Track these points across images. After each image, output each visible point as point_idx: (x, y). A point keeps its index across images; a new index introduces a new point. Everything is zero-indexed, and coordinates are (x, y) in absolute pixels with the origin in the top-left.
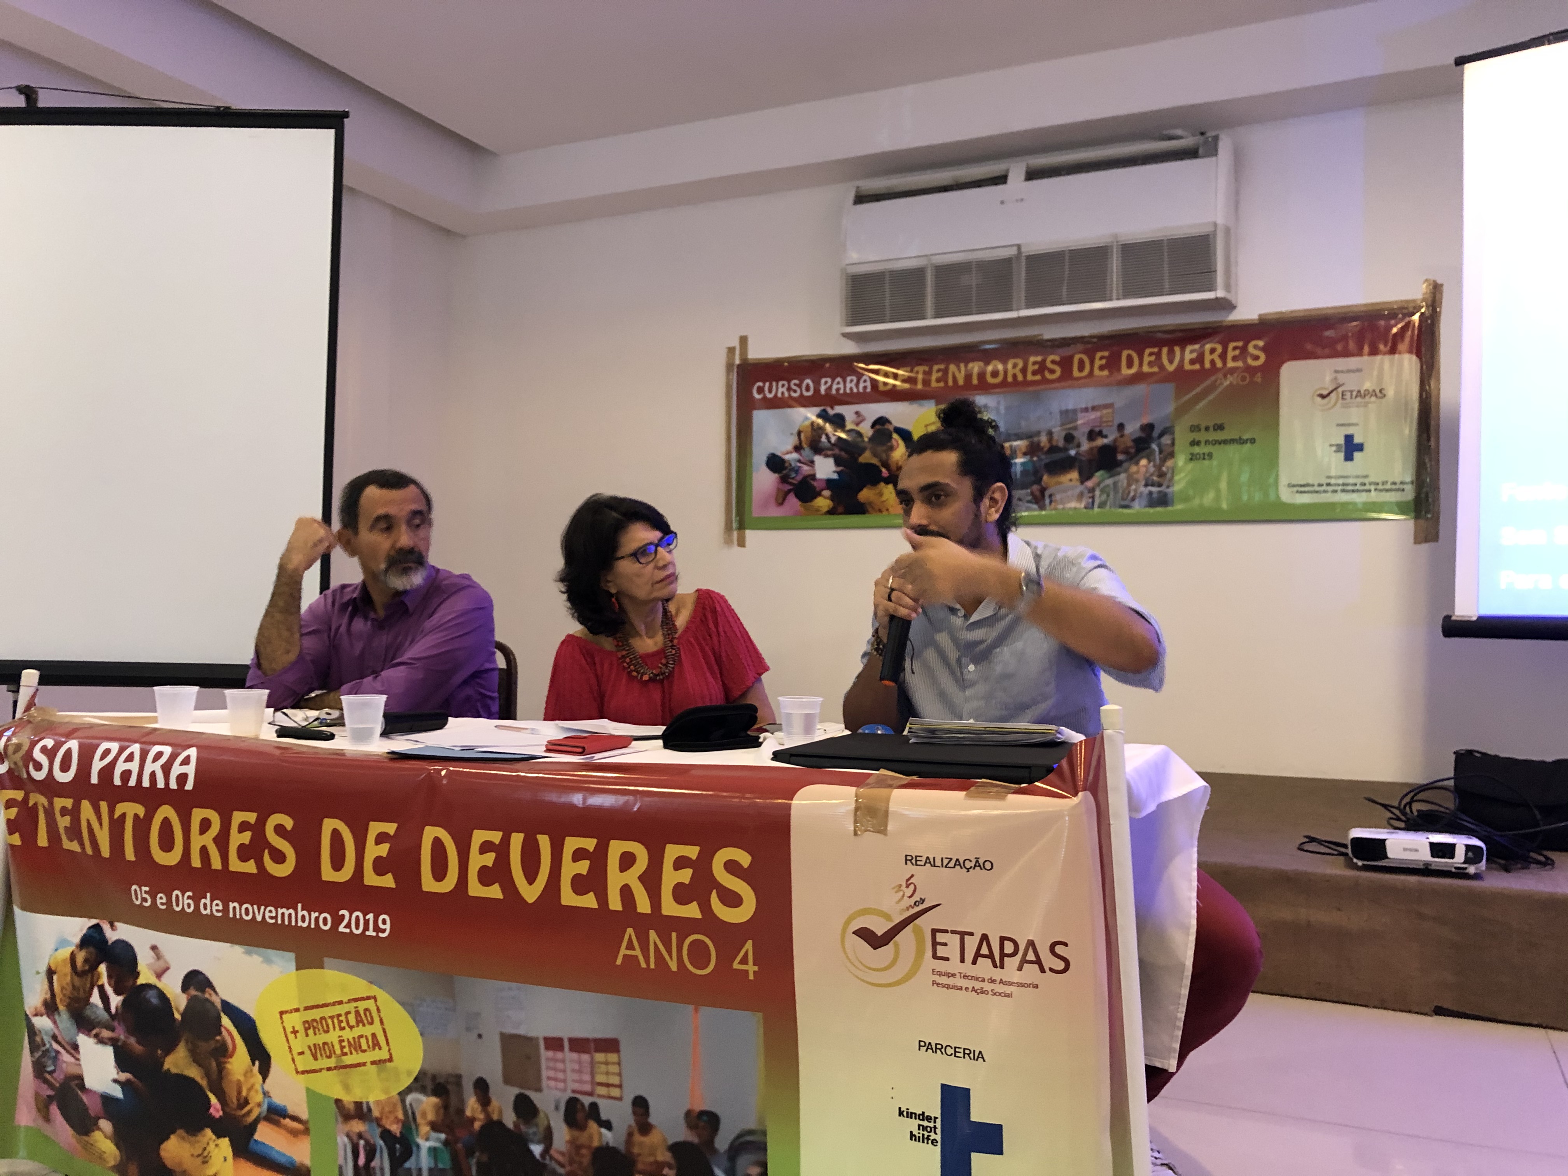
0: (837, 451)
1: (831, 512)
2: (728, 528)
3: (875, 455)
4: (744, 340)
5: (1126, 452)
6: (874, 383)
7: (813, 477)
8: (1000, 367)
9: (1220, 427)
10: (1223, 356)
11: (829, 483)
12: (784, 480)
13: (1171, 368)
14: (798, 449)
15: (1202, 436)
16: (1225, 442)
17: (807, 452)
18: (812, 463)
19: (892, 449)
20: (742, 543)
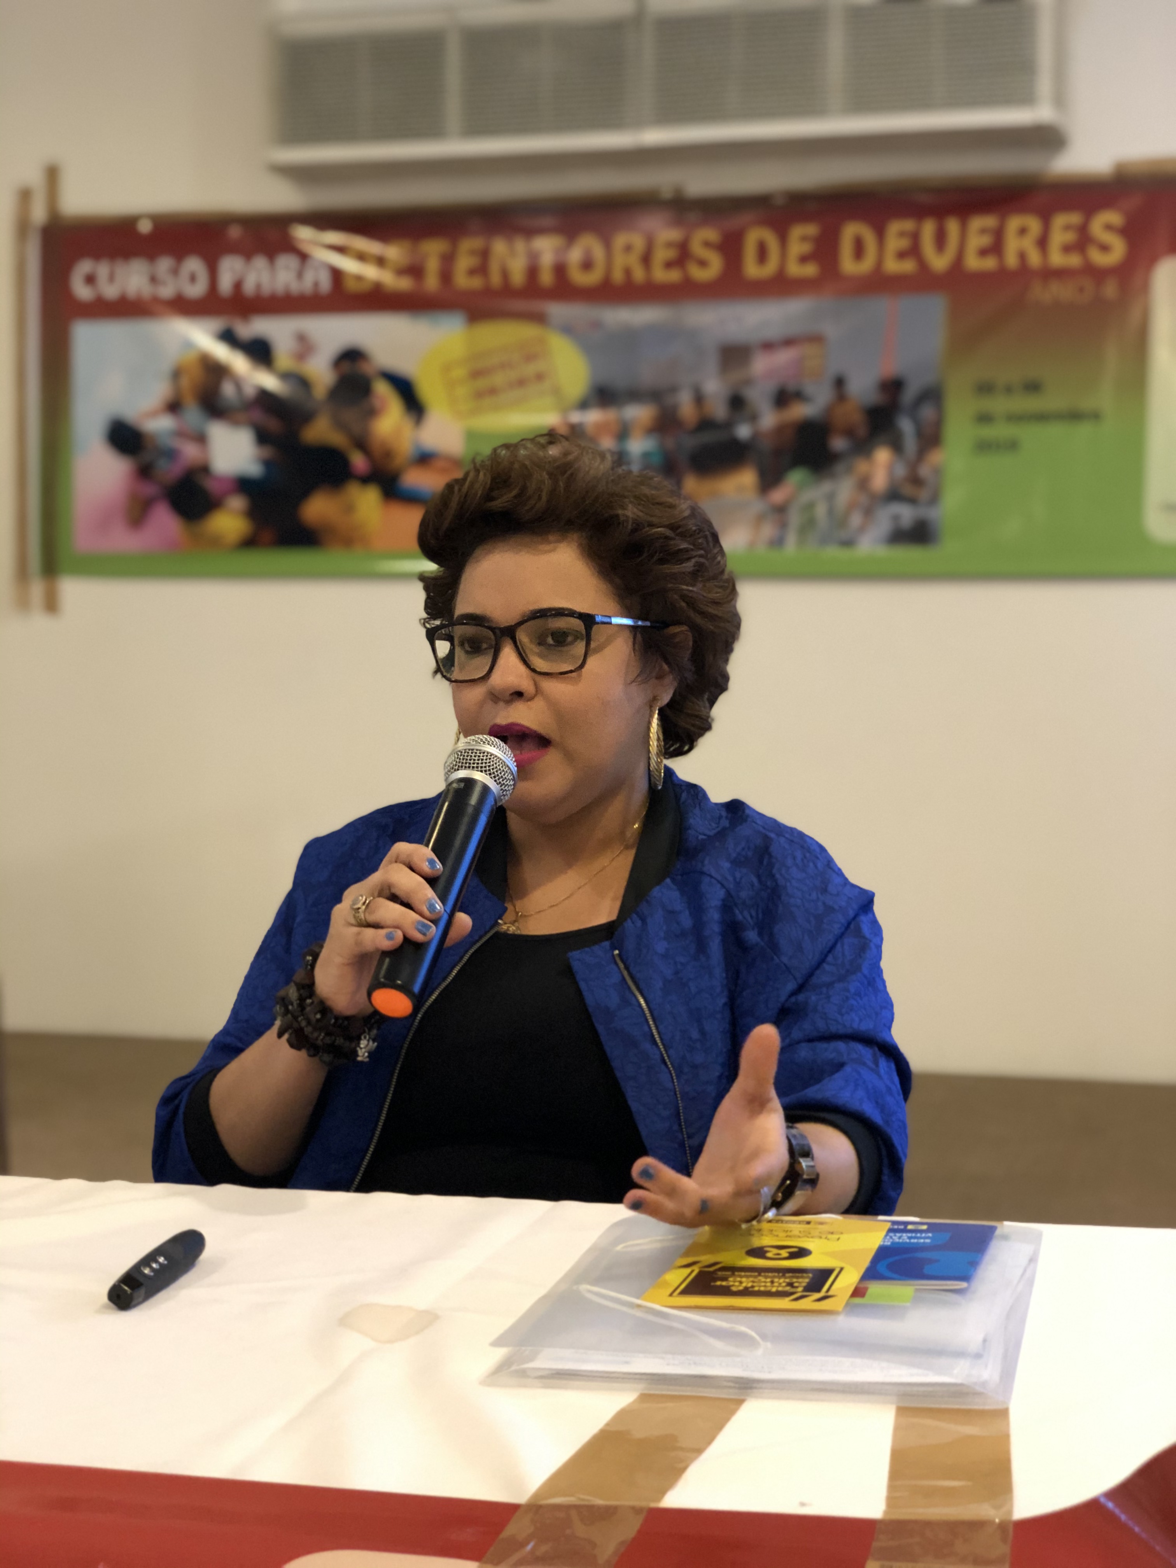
0: (258, 415)
1: (249, 543)
2: (22, 574)
3: (340, 425)
4: (52, 174)
5: (849, 432)
6: (337, 275)
7: (205, 469)
8: (598, 252)
9: (1033, 387)
10: (1043, 243)
11: (243, 485)
12: (144, 472)
13: (939, 262)
14: (174, 407)
15: (999, 405)
16: (1042, 417)
17: (193, 415)
18: (201, 439)
19: (372, 413)
20: (51, 605)
